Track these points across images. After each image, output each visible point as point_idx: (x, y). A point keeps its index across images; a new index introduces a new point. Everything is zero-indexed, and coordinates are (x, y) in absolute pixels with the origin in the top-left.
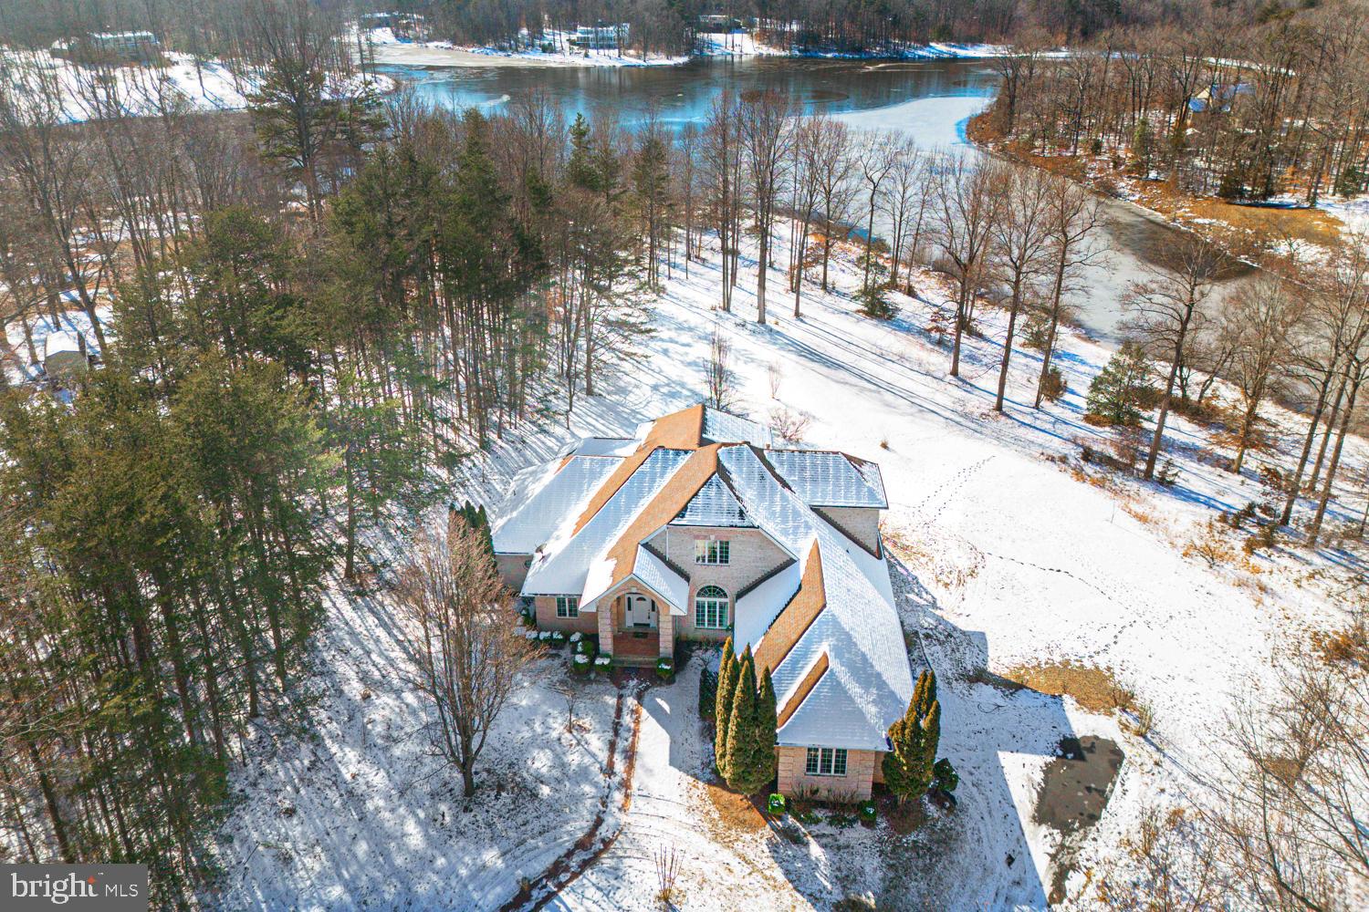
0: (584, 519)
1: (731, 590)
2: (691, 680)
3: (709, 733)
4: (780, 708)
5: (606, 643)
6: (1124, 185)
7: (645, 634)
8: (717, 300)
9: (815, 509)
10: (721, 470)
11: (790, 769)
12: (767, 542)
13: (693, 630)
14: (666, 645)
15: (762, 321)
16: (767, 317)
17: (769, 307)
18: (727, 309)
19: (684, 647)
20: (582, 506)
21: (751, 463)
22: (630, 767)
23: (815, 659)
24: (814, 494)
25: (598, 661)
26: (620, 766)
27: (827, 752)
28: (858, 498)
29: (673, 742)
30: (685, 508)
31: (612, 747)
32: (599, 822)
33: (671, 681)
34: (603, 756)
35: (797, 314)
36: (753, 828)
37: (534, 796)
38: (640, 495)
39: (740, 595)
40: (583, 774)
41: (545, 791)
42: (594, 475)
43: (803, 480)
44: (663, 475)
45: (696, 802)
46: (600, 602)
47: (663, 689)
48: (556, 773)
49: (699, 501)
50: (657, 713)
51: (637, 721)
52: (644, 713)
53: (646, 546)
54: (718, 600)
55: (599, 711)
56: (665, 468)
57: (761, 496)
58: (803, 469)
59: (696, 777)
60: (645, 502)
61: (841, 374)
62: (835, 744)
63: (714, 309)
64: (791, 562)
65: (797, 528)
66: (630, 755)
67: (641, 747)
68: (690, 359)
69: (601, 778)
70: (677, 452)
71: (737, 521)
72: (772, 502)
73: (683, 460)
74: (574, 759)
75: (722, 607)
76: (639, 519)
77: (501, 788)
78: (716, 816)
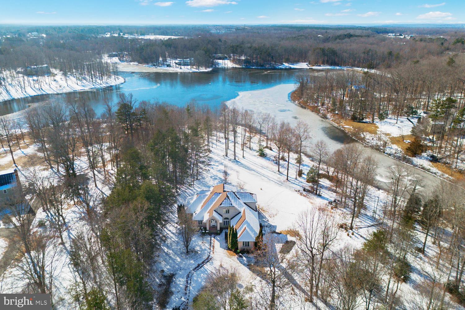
0: (202, 206)
1: (230, 218)
2: (223, 234)
3: (227, 242)
4: (238, 236)
5: (208, 228)
6: (329, 115)
7: (214, 227)
8: (225, 154)
9: (245, 203)
10: (227, 196)
11: (240, 246)
12: (236, 209)
13: (223, 226)
14: (219, 228)
15: (235, 159)
16: (236, 158)
17: (237, 155)
18: (227, 156)
19: (222, 229)
20: (202, 204)
21: (233, 195)
22: (213, 249)
23: (244, 228)
24: (244, 200)
25: (207, 232)
26: (212, 249)
27: (246, 242)
28: (252, 201)
29: (220, 244)
30: (221, 204)
31: (210, 245)
32: (209, 256)
33: (220, 235)
34: (209, 247)
35: (243, 157)
36: (234, 256)
37: (198, 253)
38: (213, 201)
39: (232, 219)
40: (205, 250)
41: (199, 252)
42: (204, 198)
43: (242, 198)
44: (217, 197)
45: (225, 252)
46: (207, 221)
47: (218, 236)
48: (200, 250)
49: (224, 202)
50: (217, 240)
51: (214, 242)
52: (215, 240)
53: (215, 211)
54: (227, 220)
55: (207, 240)
56: (217, 196)
57: (235, 201)
58: (242, 196)
59: (225, 249)
60: (214, 203)
61: (253, 172)
62: (247, 241)
63: (223, 156)
64: (240, 212)
65: (241, 206)
66: (213, 247)
67: (215, 246)
68: (218, 169)
69: (209, 250)
70: (219, 193)
71: (230, 205)
72: (237, 202)
73: (221, 195)
74: (203, 248)
75: (228, 221)
76: (213, 206)
77: (192, 252)
78: (228, 254)
